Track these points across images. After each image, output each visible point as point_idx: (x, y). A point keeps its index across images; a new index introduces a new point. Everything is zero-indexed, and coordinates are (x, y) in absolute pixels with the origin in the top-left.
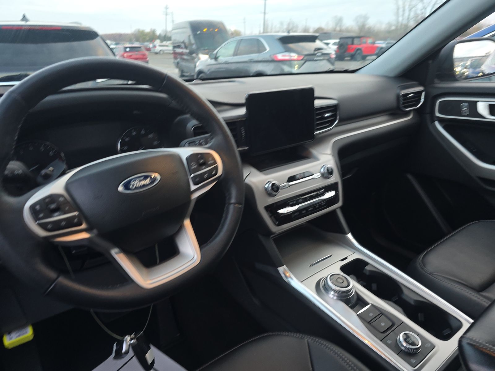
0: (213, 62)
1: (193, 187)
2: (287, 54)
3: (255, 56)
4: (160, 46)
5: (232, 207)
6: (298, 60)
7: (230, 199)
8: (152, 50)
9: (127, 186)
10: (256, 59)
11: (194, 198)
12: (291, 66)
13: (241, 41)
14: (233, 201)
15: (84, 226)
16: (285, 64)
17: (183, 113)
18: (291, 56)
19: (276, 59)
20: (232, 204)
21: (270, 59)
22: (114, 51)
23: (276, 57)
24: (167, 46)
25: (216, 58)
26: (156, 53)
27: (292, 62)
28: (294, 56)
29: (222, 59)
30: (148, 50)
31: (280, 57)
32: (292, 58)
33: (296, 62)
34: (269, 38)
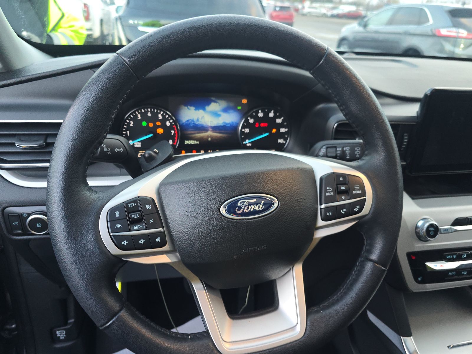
0: (361, 29)
1: (320, 223)
2: (454, 29)
3: (412, 28)
4: (310, 7)
5: (369, 266)
6: (466, 38)
7: (370, 251)
8: (300, 11)
9: (231, 209)
10: (412, 31)
11: (318, 238)
12: (455, 45)
13: (400, 9)
14: (374, 256)
15: (166, 248)
16: (449, 41)
17: (328, 99)
18: (458, 33)
19: (437, 34)
20: (371, 260)
21: (430, 33)
22: (266, 9)
23: (439, 32)
24: (316, 8)
25: (365, 26)
26: (304, 15)
27: (459, 40)
28: (463, 33)
29: (372, 27)
30: (297, 10)
31: (444, 32)
32: (460, 35)
33: (463, 41)
34: (436, 9)
